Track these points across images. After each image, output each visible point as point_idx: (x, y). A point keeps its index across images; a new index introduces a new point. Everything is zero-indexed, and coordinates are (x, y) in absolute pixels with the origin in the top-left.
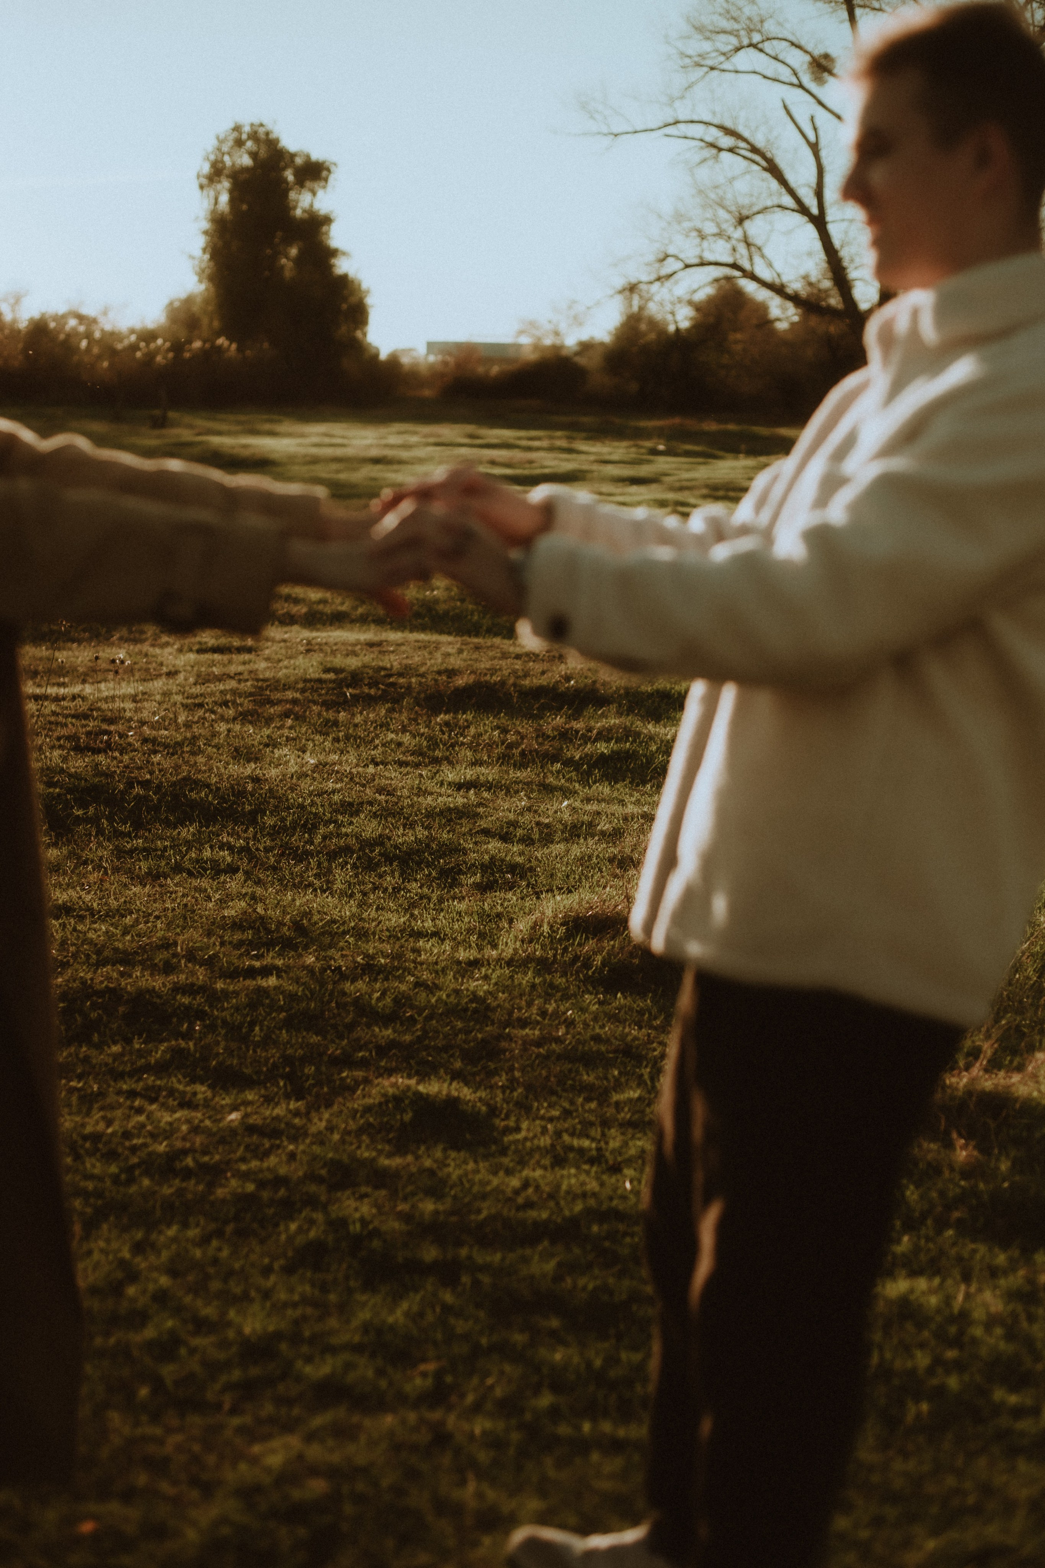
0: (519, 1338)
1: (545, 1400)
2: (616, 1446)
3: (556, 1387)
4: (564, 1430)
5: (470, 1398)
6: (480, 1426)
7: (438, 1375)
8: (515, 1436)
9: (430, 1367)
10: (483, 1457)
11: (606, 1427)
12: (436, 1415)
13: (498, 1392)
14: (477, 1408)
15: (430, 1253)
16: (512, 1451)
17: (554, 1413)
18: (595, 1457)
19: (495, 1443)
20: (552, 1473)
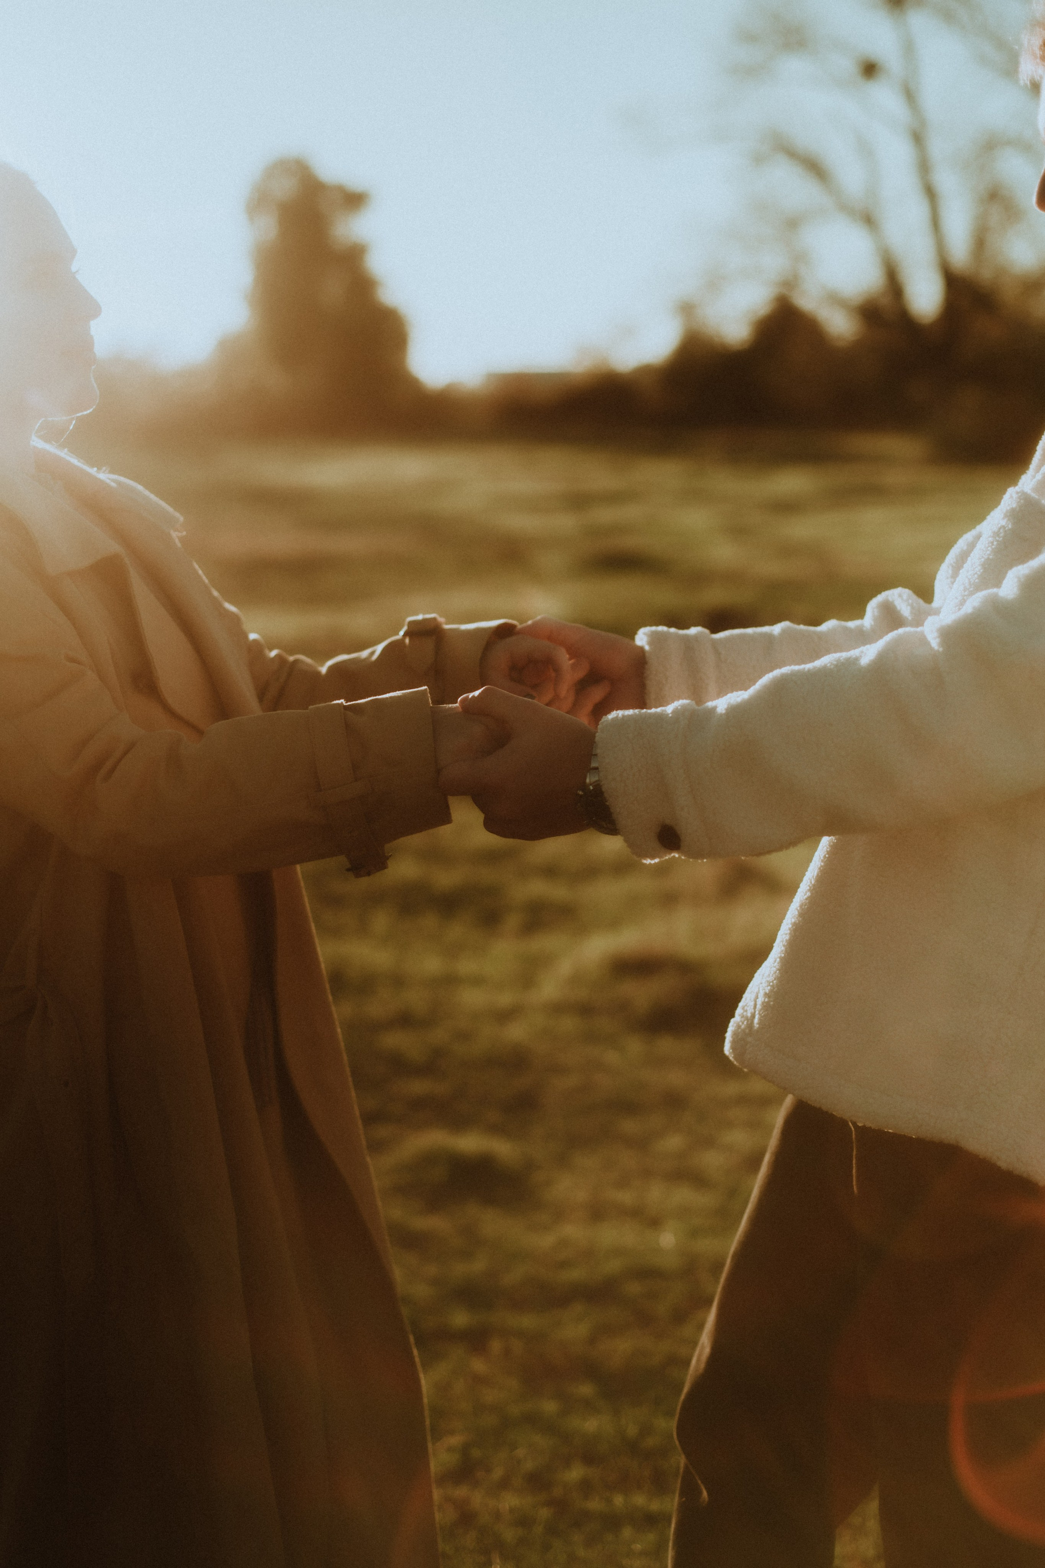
0: (550, 1407)
1: (575, 1473)
2: (651, 1520)
3: (589, 1458)
4: (594, 1505)
5: (498, 1473)
6: (510, 1501)
7: (465, 1450)
8: (544, 1513)
9: (455, 1440)
10: (509, 1535)
11: (640, 1500)
12: (461, 1492)
13: (529, 1465)
14: (504, 1484)
15: (460, 1319)
16: (539, 1530)
17: (586, 1487)
18: (627, 1532)
19: (523, 1521)
20: (581, 1552)
